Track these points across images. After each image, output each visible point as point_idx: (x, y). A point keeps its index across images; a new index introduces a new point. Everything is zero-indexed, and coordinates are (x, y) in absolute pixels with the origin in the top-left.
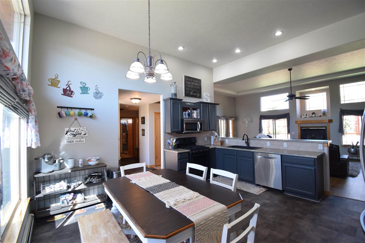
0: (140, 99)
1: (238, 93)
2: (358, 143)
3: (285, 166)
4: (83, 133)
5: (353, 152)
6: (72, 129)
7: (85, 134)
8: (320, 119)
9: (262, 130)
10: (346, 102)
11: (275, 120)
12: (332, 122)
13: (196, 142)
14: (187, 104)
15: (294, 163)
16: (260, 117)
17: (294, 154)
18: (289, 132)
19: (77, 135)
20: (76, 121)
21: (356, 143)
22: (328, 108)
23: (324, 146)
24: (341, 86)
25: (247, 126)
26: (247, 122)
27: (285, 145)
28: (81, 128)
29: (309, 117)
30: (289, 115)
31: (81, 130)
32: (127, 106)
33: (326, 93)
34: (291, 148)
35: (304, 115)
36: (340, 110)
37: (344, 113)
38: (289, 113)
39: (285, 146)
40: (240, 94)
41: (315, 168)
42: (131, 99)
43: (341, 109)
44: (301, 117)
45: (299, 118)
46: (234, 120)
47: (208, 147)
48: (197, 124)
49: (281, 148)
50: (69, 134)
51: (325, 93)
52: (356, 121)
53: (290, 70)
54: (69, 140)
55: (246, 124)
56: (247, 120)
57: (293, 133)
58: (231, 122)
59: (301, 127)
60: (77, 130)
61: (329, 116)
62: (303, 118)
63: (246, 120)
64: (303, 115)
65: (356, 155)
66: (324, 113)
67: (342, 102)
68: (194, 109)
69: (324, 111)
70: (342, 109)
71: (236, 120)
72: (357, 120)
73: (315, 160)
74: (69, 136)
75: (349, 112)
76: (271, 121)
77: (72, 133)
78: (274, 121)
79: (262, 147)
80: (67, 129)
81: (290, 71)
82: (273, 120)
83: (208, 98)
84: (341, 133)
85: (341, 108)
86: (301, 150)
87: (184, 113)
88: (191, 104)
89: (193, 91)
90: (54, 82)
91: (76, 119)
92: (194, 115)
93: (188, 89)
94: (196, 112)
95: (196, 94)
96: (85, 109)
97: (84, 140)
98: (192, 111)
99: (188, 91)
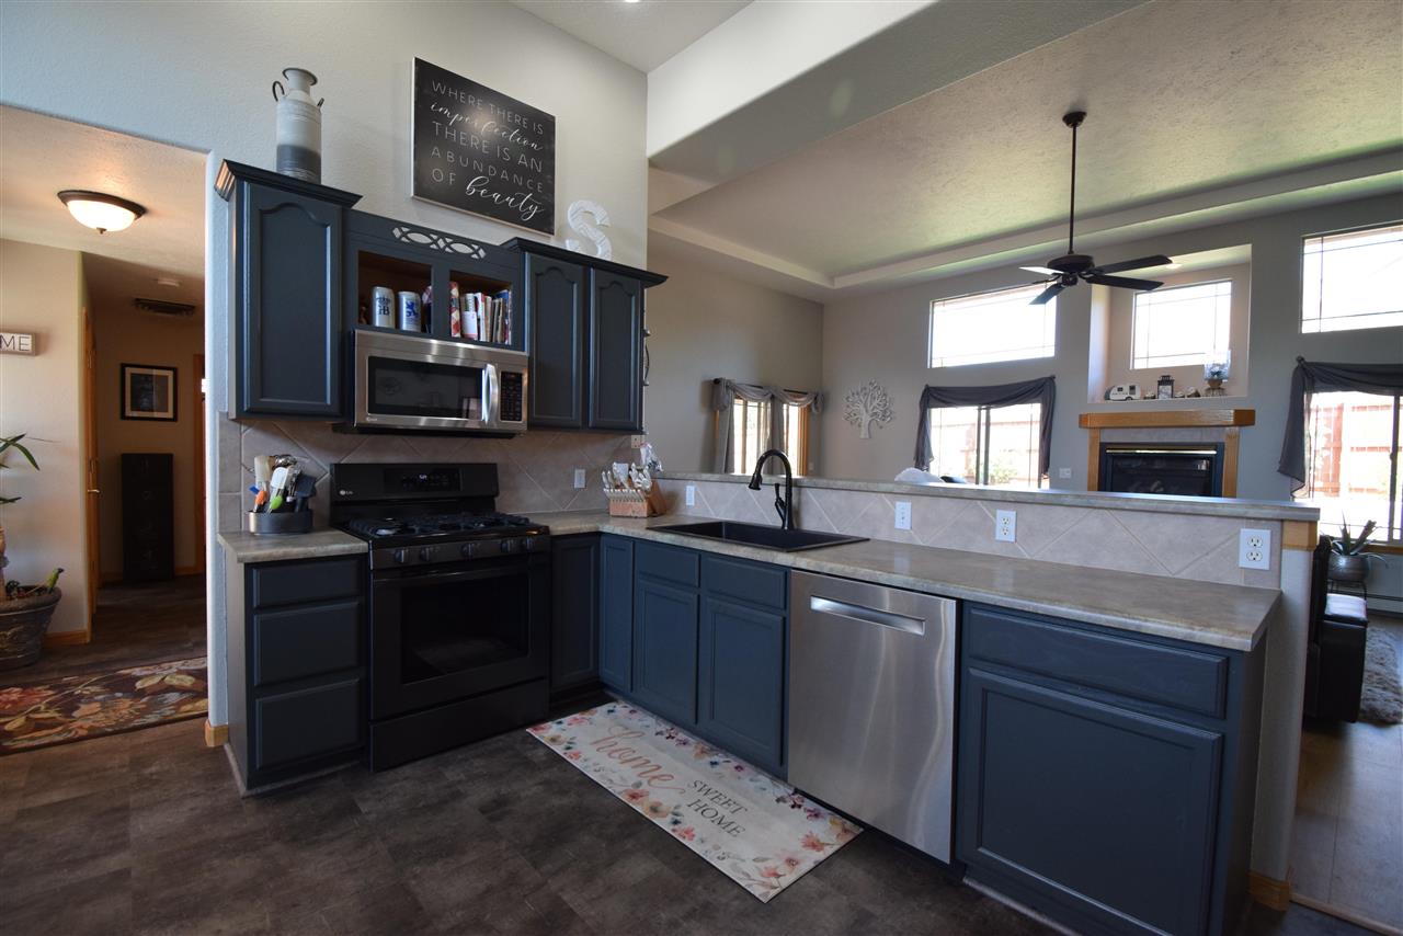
0: (139, 210)
1: (831, 278)
2: (1370, 527)
3: (985, 692)
5: (1345, 571)
8: (1191, 406)
9: (930, 455)
10: (1328, 327)
11: (988, 409)
12: (1253, 424)
13: (497, 494)
14: (448, 245)
15: (1047, 675)
16: (923, 396)
17: (1052, 601)
18: (1045, 466)
21: (1361, 530)
22: (1234, 357)
23: (1279, 547)
24: (1311, 248)
25: (864, 433)
26: (865, 418)
27: (1005, 523)
29: (1145, 398)
30: (1054, 387)
32: (166, 281)
33: (1229, 284)
34: (1042, 551)
35: (1120, 389)
36: (1296, 364)
37: (1313, 382)
38: (1052, 379)
39: (1000, 536)
40: (841, 283)
41: (1223, 739)
42: (65, 196)
43: (1301, 360)
44: (1107, 397)
45: (1099, 399)
46: (809, 406)
47: (544, 524)
49: (979, 546)
51: (1225, 288)
52: (1328, 436)
53: (1074, 119)
55: (860, 426)
56: (865, 406)
57: (1065, 473)
58: (793, 414)
59: (1104, 446)
61: (1239, 395)
62: (1118, 403)
63: (862, 407)
64: (1115, 390)
65: (1358, 587)
66: (1216, 381)
67: (1308, 328)
68: (468, 285)
69: (1217, 369)
70: (1307, 360)
71: (816, 408)
72: (1331, 431)
73: (1227, 661)
75: (1341, 373)
76: (969, 413)
78: (984, 412)
79: (865, 536)
81: (1074, 126)
82: (980, 410)
83: (597, 236)
84: (1289, 479)
85: (1303, 355)
86: (1105, 562)
87: (379, 293)
88: (441, 243)
89: (485, 172)
92: (470, 317)
93: (443, 154)
94: (480, 304)
95: (510, 200)
98: (450, 290)
99: (444, 165)
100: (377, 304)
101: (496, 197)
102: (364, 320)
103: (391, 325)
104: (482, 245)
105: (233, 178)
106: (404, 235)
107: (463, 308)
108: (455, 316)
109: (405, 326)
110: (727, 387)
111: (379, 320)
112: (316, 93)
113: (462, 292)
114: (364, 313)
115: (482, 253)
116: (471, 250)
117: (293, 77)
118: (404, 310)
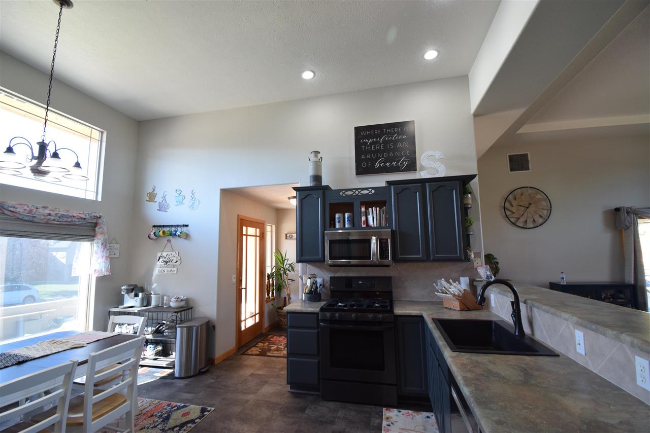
4: (175, 261)
6: (164, 254)
7: (177, 262)
14: (359, 192)
19: (169, 263)
20: (169, 244)
28: (173, 253)
31: (172, 256)
48: (368, 242)
49: (627, 386)
50: (161, 260)
54: (161, 269)
60: (169, 255)
68: (369, 205)
74: (161, 263)
77: (164, 259)
80: (159, 255)
87: (337, 215)
88: (357, 192)
89: (383, 157)
90: (152, 197)
91: (169, 241)
92: (370, 217)
93: (366, 156)
94: (374, 212)
95: (394, 163)
96: (178, 226)
97: (176, 269)
98: (361, 209)
99: (366, 160)
100: (337, 220)
101: (388, 164)
102: (332, 226)
103: (342, 226)
104: (372, 188)
105: (298, 193)
106: (344, 193)
107: (366, 215)
108: (363, 218)
109: (347, 226)
110: (628, 213)
111: (337, 226)
112: (319, 156)
113: (367, 209)
114: (332, 224)
115: (373, 191)
116: (368, 192)
117: (313, 154)
118: (346, 220)
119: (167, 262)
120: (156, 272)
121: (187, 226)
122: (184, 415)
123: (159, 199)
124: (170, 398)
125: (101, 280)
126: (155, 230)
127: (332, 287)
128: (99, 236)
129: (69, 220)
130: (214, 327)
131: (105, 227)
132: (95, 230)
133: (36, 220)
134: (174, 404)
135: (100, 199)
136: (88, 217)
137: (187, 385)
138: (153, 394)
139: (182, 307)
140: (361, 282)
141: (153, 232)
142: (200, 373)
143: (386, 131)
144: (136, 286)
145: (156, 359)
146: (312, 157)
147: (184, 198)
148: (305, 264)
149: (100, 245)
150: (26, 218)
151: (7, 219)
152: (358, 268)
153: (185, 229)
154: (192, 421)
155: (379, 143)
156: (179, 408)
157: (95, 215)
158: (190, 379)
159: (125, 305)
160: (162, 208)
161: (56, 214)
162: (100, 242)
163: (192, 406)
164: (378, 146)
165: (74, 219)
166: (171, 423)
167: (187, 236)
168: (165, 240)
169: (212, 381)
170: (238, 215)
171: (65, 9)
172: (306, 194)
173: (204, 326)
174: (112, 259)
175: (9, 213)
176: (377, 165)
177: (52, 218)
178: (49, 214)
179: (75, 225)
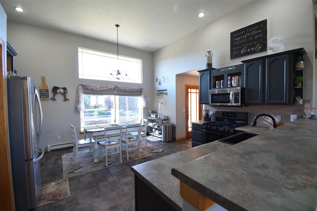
4: (164, 103)
48: (229, 94)
60: (162, 101)
74: (160, 104)
80: (160, 101)
83: (278, 45)
87: (217, 82)
88: (226, 69)
89: (246, 46)
90: (157, 80)
91: (162, 96)
92: (233, 82)
93: (236, 48)
94: (235, 79)
95: (252, 49)
96: (164, 90)
97: (164, 106)
98: (228, 78)
99: (236, 50)
100: (217, 84)
101: (249, 50)
103: (219, 87)
104: (234, 66)
105: (200, 73)
106: (220, 71)
107: (231, 80)
108: (229, 82)
109: (221, 87)
111: (217, 87)
113: (231, 78)
114: (215, 87)
115: (235, 68)
116: (232, 68)
117: (208, 53)
118: (221, 84)
119: (162, 103)
120: (159, 107)
121: (166, 90)
122: (157, 151)
123: (159, 81)
124: (157, 146)
125: (144, 108)
126: (158, 92)
127: (216, 116)
128: (142, 95)
129: (134, 90)
130: (175, 127)
131: (144, 92)
132: (141, 93)
133: (126, 91)
134: (157, 147)
135: (142, 83)
136: (139, 89)
137: (164, 144)
138: (154, 144)
139: (166, 119)
140: (230, 114)
141: (157, 93)
142: (169, 142)
143: (248, 30)
144: (154, 111)
145: (159, 135)
146: (207, 54)
147: (165, 79)
148: (206, 105)
149: (143, 97)
150: (124, 90)
151: (120, 91)
152: (230, 107)
153: (166, 91)
154: (158, 153)
155: (244, 39)
156: (157, 149)
157: (141, 88)
158: (166, 143)
159: (151, 117)
160: (160, 84)
161: (131, 89)
162: (143, 96)
163: (161, 149)
164: (243, 40)
165: (135, 90)
166: (153, 151)
167: (166, 94)
168: (161, 95)
169: (171, 145)
170: (185, 84)
171: (118, 28)
172: (203, 74)
173: (171, 126)
174: (147, 102)
175: (119, 89)
176: (242, 52)
177: (130, 90)
178: (129, 89)
179: (136, 92)
